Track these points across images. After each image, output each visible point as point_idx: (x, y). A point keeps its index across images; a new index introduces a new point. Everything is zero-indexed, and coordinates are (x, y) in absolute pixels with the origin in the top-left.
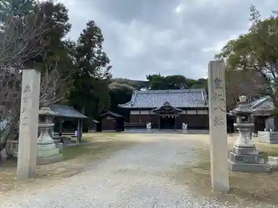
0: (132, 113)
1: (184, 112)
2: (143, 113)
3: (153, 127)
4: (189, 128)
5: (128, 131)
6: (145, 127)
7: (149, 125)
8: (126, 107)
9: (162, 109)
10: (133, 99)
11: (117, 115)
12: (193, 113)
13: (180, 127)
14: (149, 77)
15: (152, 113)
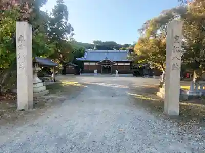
0: (85, 64)
1: (116, 64)
2: (92, 64)
3: (98, 72)
4: (119, 73)
5: (83, 75)
6: (93, 72)
7: (95, 72)
8: (81, 60)
9: (104, 61)
10: (85, 56)
11: (75, 65)
12: (122, 64)
13: (114, 73)
14: (95, 42)
15: (97, 64)
